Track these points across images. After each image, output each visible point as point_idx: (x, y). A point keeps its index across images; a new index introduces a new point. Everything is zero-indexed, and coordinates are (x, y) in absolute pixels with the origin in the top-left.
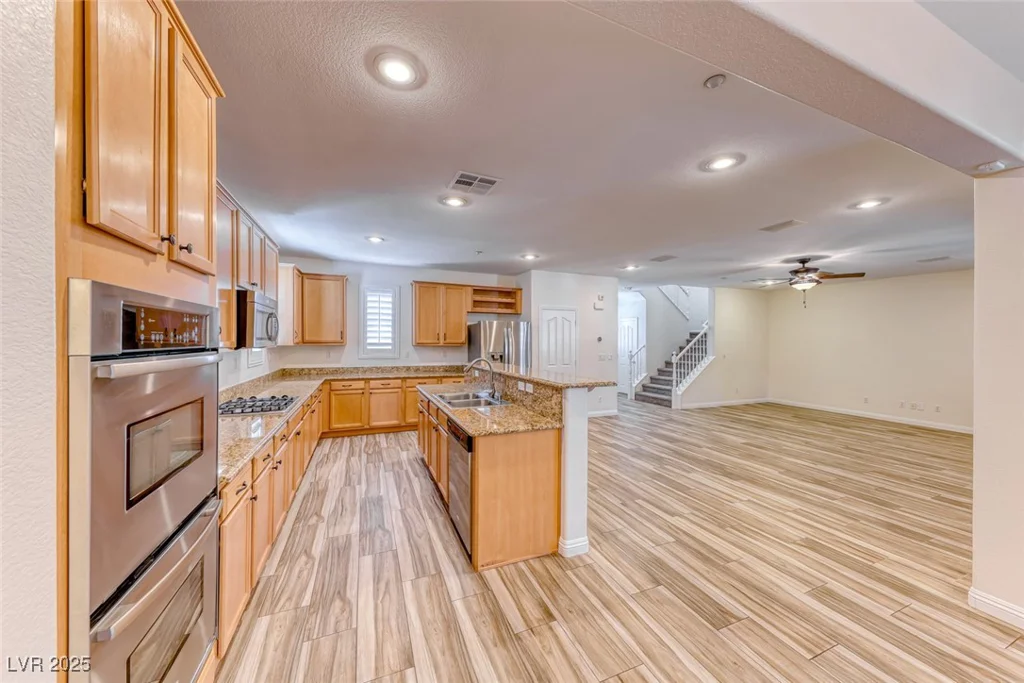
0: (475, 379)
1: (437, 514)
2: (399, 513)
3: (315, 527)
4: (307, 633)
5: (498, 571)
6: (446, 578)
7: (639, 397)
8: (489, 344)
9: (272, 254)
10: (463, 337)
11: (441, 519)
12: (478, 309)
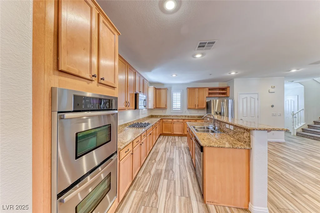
0: (208, 121)
1: (192, 171)
2: (178, 166)
3: (153, 164)
4: (144, 202)
5: (215, 207)
6: (192, 201)
7: (299, 135)
8: (215, 108)
9: (146, 84)
10: (205, 106)
11: (193, 173)
12: (211, 96)
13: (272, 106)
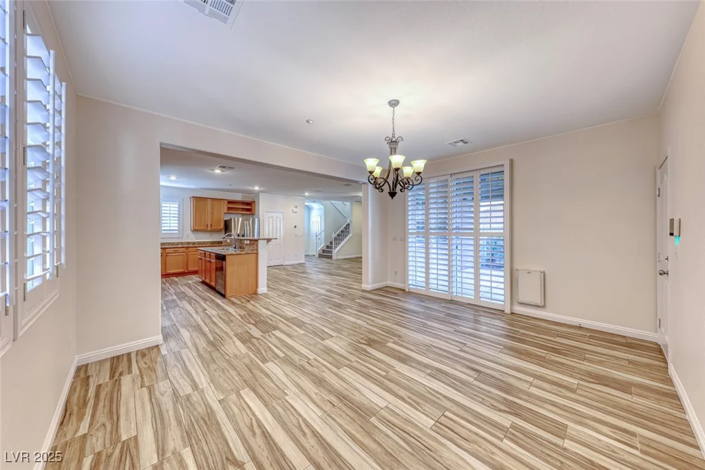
5: (234, 298)
7: (321, 256)
8: (236, 230)
10: (222, 226)
12: (231, 212)
13: (295, 227)
